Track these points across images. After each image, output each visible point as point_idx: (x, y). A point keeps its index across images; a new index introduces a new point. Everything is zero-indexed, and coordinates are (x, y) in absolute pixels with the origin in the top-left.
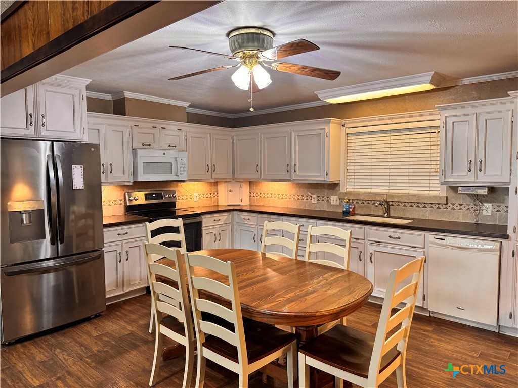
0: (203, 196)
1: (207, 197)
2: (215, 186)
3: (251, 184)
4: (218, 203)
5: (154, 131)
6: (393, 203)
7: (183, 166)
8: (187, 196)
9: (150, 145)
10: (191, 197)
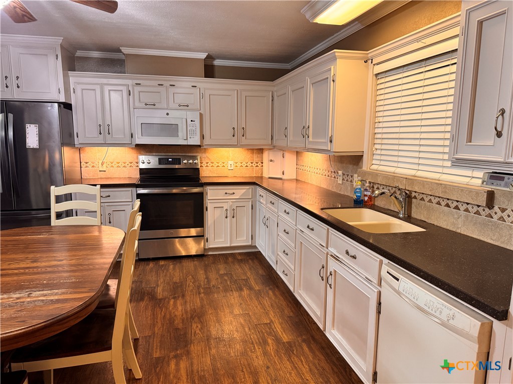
0: (240, 164)
1: (247, 166)
2: (259, 153)
3: (298, 153)
4: (262, 174)
5: (160, 89)
6: (416, 194)
7: (194, 128)
8: (218, 163)
9: (154, 105)
10: (224, 165)
